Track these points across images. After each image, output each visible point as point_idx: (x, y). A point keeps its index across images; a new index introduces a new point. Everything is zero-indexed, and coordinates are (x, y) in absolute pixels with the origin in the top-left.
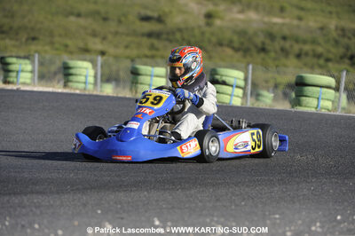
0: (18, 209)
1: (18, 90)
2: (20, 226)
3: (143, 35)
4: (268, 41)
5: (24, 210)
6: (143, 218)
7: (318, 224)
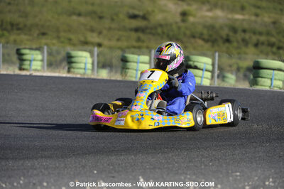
0: (31, 171)
1: (31, 76)
2: (32, 184)
3: (131, 30)
4: (231, 34)
5: (35, 171)
6: (130, 177)
7: (271, 180)
